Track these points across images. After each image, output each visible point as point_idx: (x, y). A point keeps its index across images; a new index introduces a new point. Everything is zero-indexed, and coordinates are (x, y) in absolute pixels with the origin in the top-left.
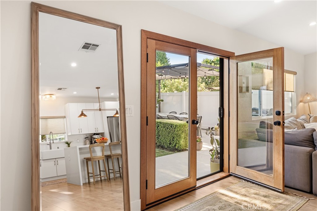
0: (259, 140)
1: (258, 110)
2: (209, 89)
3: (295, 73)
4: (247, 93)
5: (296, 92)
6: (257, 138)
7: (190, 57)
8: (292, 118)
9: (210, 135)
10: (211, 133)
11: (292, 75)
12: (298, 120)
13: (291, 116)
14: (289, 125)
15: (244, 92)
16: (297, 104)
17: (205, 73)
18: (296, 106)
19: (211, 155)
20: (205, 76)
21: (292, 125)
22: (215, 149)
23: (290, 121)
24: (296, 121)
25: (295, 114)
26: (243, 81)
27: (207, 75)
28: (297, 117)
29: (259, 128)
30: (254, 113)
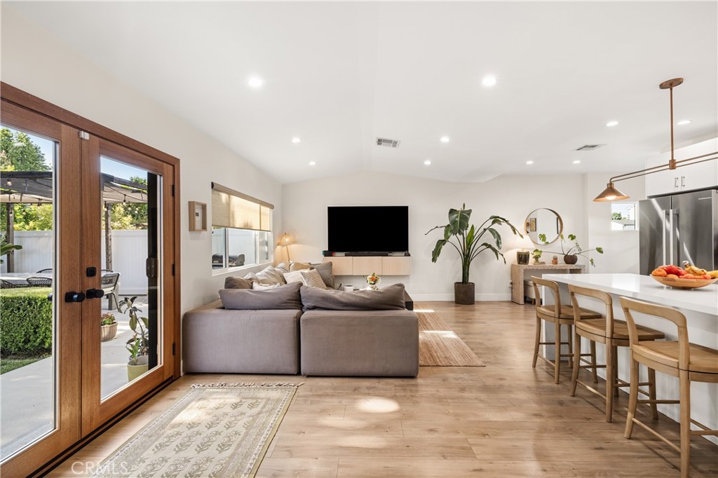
0: (223, 308)
1: (221, 257)
2: (137, 225)
3: (272, 207)
4: (204, 233)
5: (274, 231)
6: (221, 305)
7: (56, 142)
8: (269, 267)
9: (128, 312)
10: (130, 308)
11: (269, 209)
12: (276, 269)
13: (267, 265)
14: (266, 278)
15: (198, 230)
16: (275, 248)
17: (125, 195)
18: (272, 249)
19: (131, 351)
20: (125, 201)
21: (270, 277)
22: (139, 336)
23: (267, 273)
24: (275, 271)
25: (272, 261)
26: (196, 212)
27: (128, 199)
28: (275, 265)
29: (223, 288)
30: (216, 263)
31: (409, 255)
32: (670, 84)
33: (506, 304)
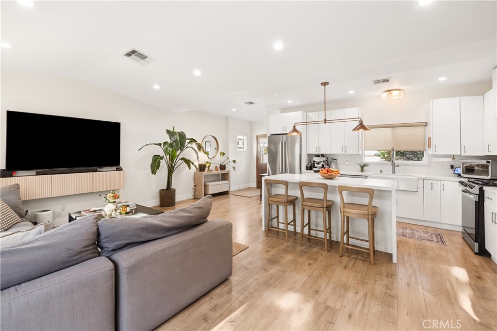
31: (122, 170)
32: (325, 84)
33: (192, 201)
